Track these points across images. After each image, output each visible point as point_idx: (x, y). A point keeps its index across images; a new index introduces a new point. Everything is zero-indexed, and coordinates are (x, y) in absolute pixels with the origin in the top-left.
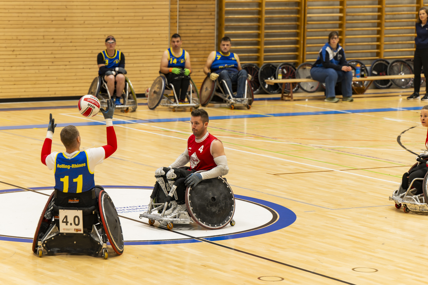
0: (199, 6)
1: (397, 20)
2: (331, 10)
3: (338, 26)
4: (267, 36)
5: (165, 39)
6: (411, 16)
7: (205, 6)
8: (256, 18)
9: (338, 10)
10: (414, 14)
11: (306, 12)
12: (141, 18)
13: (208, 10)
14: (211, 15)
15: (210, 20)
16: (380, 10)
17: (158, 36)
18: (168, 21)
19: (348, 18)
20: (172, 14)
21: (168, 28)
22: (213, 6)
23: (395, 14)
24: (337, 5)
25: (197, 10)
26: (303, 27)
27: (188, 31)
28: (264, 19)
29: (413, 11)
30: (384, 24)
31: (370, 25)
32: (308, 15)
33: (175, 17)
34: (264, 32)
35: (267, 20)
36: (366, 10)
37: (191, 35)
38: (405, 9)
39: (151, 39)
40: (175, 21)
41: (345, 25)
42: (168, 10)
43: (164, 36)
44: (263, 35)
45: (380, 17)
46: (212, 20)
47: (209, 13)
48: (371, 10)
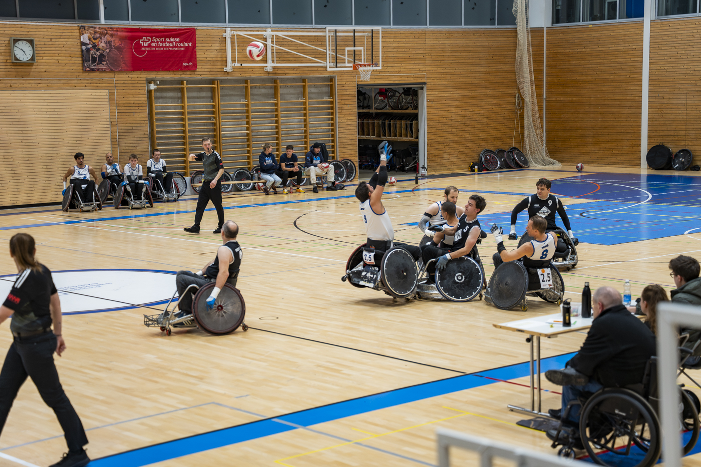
2: (240, 129)
3: (246, 140)
6: (300, 131)
9: (245, 128)
11: (221, 130)
15: (145, 139)
16: (277, 127)
19: (253, 134)
23: (289, 130)
24: (244, 124)
30: (281, 138)
31: (271, 139)
32: (222, 133)
36: (266, 127)
38: (295, 126)
41: (251, 139)
45: (277, 133)
48: (270, 128)
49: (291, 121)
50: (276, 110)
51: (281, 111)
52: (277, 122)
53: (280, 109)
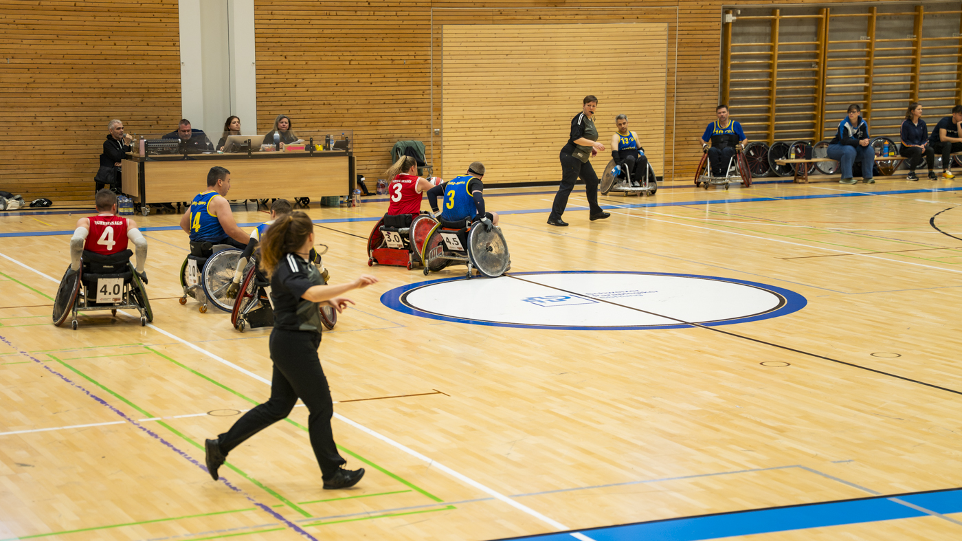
0: (699, 78)
1: (933, 90)
2: (855, 80)
3: (862, 97)
4: (779, 110)
5: (660, 115)
6: (950, 85)
7: (707, 78)
8: (766, 90)
9: (863, 80)
10: (954, 82)
11: (825, 82)
12: (633, 92)
13: (711, 82)
14: (714, 87)
15: (713, 93)
16: (913, 78)
17: (652, 112)
18: (664, 95)
19: (875, 88)
20: (669, 87)
21: (663, 103)
22: (716, 77)
23: (931, 83)
24: (862, 74)
25: (698, 82)
26: (821, 99)
27: (687, 106)
28: (775, 91)
29: (953, 79)
31: (901, 96)
32: (828, 86)
33: (672, 90)
34: (775, 105)
35: (779, 92)
36: (896, 78)
37: (690, 110)
38: (943, 76)
39: (644, 116)
40: (672, 95)
41: (871, 96)
42: (664, 83)
43: (659, 112)
44: (773, 110)
45: (912, 87)
46: (715, 94)
47: (711, 85)
48: (902, 78)
49: (936, 68)
50: (915, 52)
51: (922, 54)
52: (913, 70)
53: (920, 52)
